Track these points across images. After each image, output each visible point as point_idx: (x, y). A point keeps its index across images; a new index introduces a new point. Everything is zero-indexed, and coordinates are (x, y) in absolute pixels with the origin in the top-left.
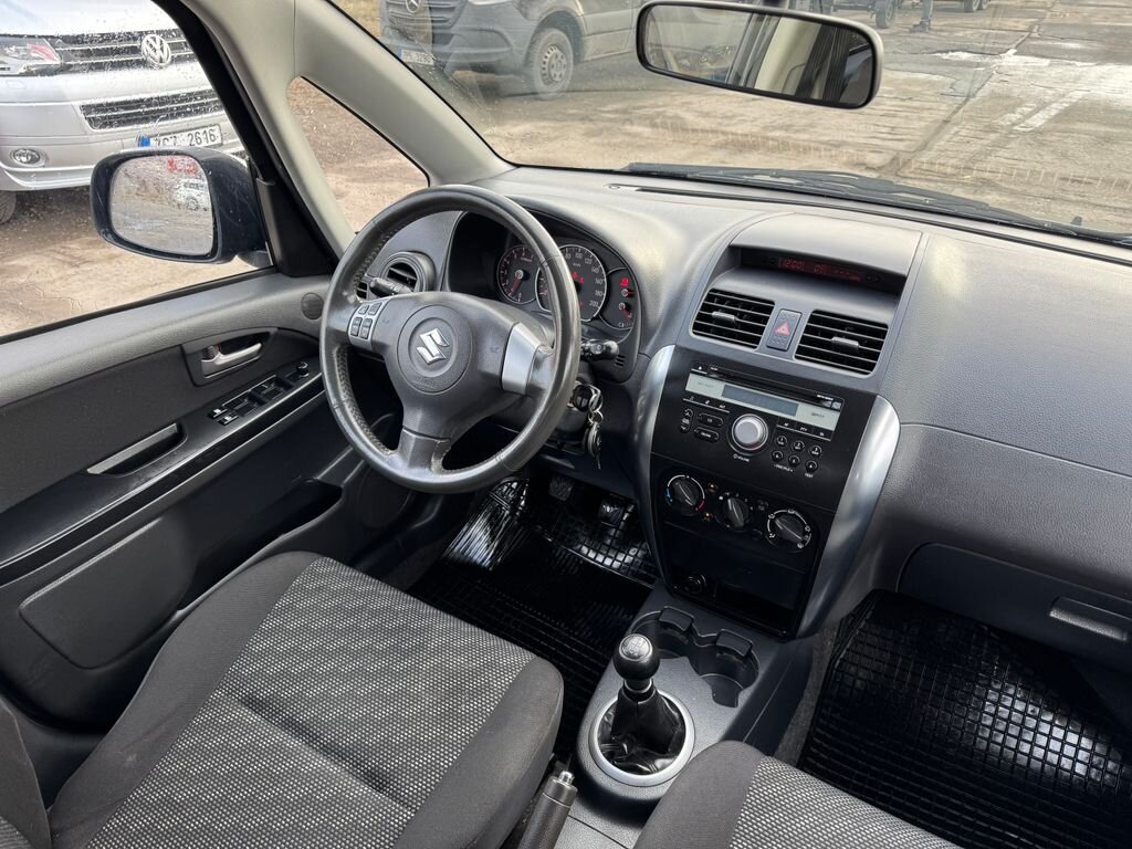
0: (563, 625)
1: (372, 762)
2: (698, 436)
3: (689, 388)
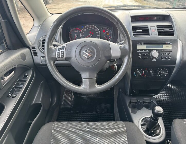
0: (95, 112)
2: (143, 59)
3: (138, 49)
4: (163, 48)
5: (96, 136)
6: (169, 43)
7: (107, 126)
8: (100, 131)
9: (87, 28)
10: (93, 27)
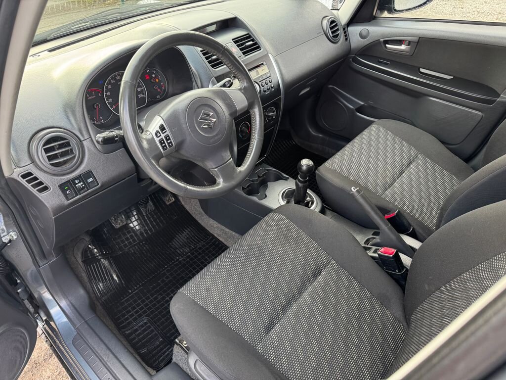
1: (310, 273)
4: (259, 74)
5: (262, 253)
6: (263, 64)
7: (261, 232)
8: (260, 243)
9: (113, 81)
10: (115, 76)
